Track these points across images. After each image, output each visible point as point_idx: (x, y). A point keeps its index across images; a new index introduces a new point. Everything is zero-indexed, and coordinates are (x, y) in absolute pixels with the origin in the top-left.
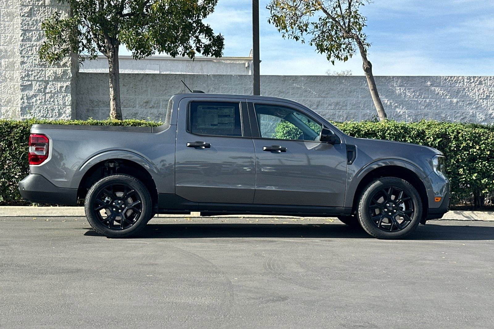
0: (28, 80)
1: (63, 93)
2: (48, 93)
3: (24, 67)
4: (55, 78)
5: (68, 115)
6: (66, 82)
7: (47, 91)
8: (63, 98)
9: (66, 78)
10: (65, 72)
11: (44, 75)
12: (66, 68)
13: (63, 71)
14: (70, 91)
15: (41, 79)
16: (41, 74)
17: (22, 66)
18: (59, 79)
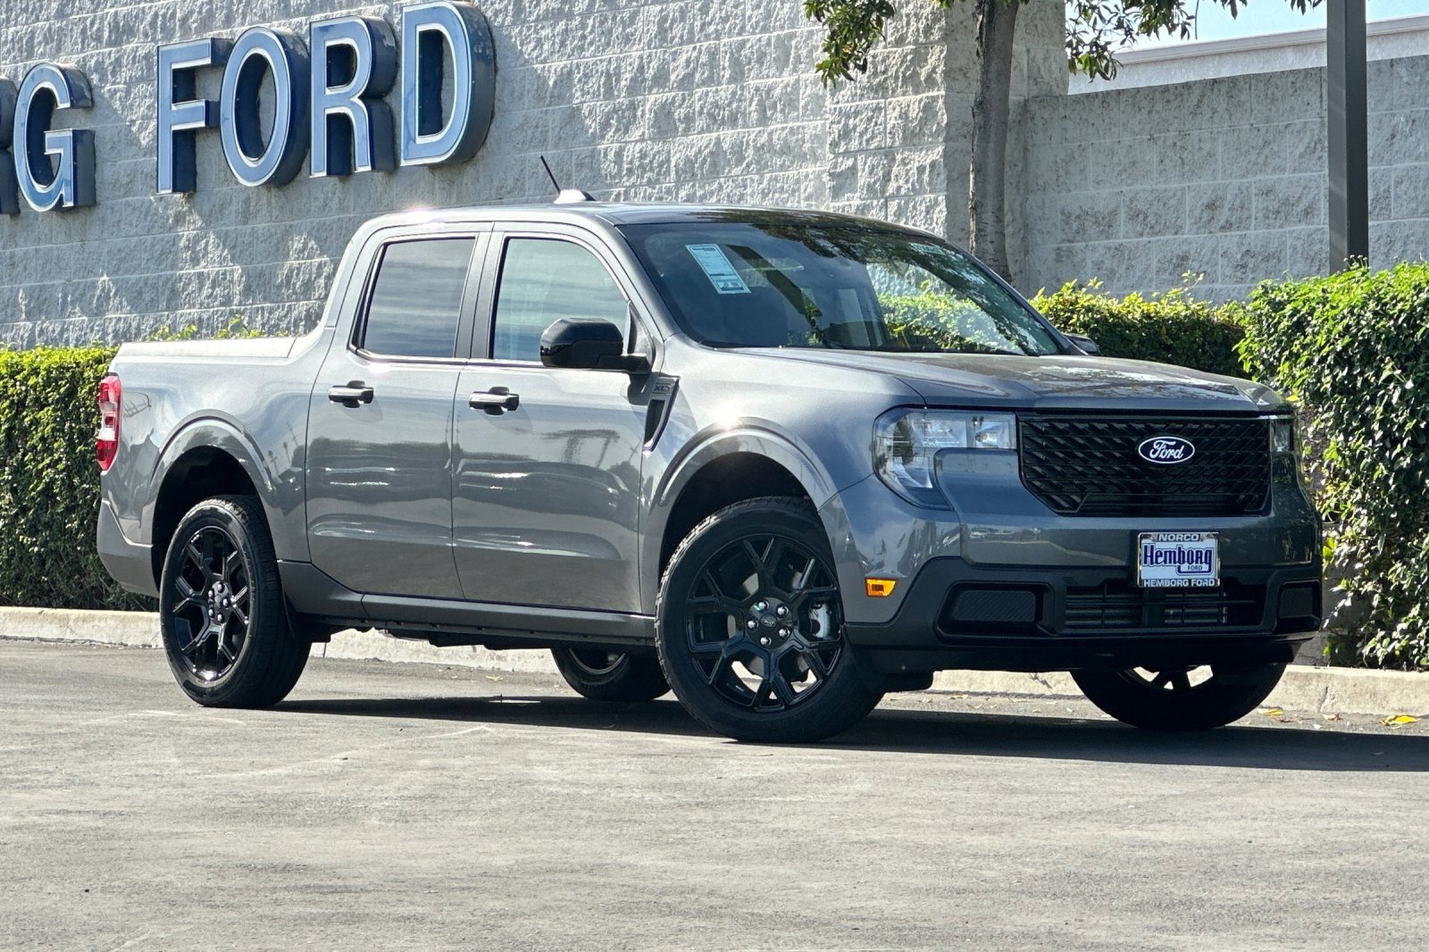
0: (847, 153)
1: (925, 192)
2: (893, 197)
3: (838, 103)
4: (904, 138)
6: (930, 148)
7: (891, 188)
8: (928, 212)
9: (931, 132)
10: (928, 108)
11: (881, 128)
12: (934, 92)
13: (925, 106)
14: (944, 185)
15: (874, 144)
16: (876, 124)
17: (835, 100)
18: (916, 141)
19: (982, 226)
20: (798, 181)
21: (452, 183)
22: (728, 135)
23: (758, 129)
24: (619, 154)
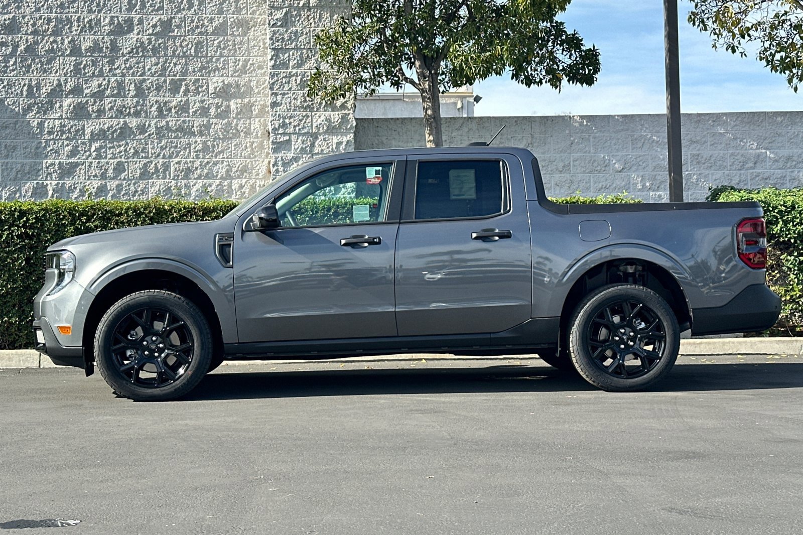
0: (284, 134)
2: (318, 154)
3: (276, 112)
4: (327, 130)
6: (346, 134)
7: (316, 150)
9: (346, 128)
11: (309, 125)
12: (346, 112)
13: (342, 117)
15: (305, 131)
16: (305, 122)
17: (274, 110)
18: (335, 131)
20: (189, 144)
22: (133, 122)
23: (158, 119)
24: (41, 125)
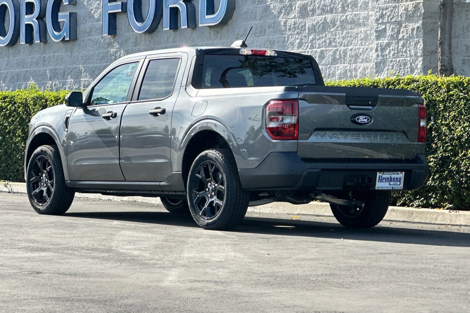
0: (382, 23)
1: (414, 38)
2: (401, 39)
3: (379, 4)
4: (406, 18)
5: (419, 71)
6: (417, 22)
7: (400, 36)
8: (415, 45)
9: (417, 16)
10: (416, 7)
11: (397, 14)
13: (415, 6)
14: (422, 36)
15: (394, 20)
16: (395, 13)
17: (378, 3)
18: (411, 19)
19: (443, 50)
20: (357, 34)
21: (218, 32)
22: (329, 17)
23: (341, 14)
24: (285, 23)
